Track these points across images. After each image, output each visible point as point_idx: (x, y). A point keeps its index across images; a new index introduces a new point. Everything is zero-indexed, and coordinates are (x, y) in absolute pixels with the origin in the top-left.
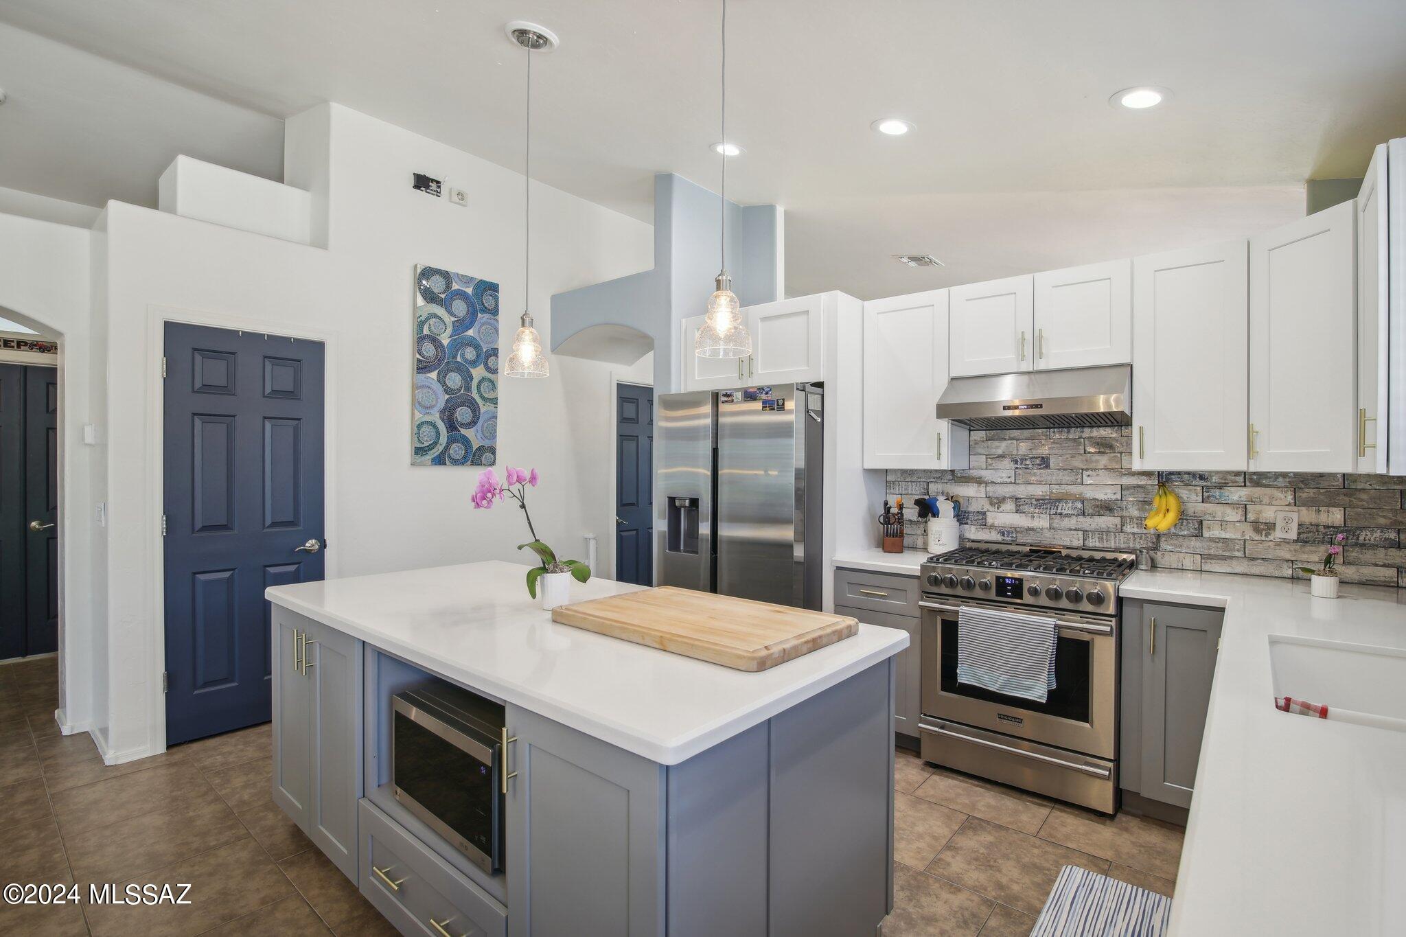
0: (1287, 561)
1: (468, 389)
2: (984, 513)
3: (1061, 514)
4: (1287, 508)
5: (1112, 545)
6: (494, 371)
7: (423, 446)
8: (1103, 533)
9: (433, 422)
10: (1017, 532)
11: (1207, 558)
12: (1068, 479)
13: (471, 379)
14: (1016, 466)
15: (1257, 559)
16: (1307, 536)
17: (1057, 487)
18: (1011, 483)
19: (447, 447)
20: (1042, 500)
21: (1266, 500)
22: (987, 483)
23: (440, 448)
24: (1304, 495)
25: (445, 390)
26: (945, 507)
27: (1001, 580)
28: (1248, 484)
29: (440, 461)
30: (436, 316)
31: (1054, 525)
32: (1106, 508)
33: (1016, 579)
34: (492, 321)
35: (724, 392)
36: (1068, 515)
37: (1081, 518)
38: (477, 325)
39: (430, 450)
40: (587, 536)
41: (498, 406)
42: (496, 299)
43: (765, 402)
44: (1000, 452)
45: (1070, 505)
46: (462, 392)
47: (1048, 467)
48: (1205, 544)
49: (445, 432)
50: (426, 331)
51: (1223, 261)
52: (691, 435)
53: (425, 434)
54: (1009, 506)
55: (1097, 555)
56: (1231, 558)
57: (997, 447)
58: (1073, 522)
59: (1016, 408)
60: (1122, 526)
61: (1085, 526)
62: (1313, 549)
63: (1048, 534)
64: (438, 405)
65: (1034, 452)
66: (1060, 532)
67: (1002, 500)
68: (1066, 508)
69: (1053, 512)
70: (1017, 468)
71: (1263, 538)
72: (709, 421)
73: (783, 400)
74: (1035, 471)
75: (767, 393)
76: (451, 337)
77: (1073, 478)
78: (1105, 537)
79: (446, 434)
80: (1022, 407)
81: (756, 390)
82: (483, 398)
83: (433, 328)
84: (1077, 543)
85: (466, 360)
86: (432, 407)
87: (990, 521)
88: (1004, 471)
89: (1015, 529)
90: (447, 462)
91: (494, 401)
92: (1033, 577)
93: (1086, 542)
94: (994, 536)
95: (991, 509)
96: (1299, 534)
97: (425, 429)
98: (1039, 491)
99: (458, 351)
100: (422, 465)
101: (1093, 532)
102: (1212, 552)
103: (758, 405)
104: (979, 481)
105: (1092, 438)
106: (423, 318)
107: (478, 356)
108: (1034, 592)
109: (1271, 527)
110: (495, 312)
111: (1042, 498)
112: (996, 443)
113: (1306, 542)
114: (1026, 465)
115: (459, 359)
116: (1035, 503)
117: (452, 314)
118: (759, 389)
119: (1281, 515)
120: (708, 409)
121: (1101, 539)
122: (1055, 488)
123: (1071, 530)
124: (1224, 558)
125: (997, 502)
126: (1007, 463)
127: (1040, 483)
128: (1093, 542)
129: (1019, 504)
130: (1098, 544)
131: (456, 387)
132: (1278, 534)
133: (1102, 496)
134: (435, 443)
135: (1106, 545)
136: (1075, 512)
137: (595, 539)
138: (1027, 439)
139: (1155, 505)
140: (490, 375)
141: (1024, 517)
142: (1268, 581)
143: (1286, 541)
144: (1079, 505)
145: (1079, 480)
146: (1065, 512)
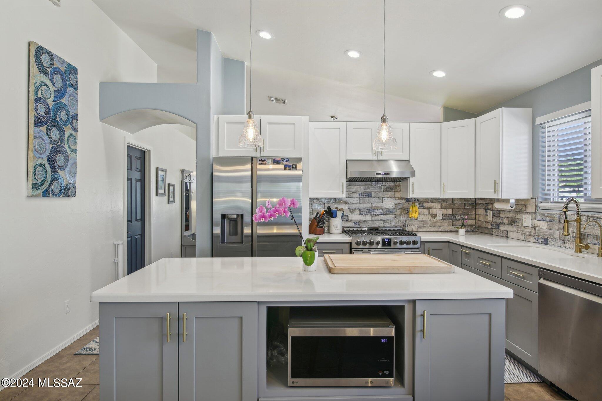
0: (440, 226)
1: (62, 141)
2: (348, 216)
3: (375, 214)
4: (439, 209)
5: (392, 225)
6: (76, 130)
7: (37, 182)
8: (389, 221)
9: (44, 164)
10: (360, 222)
11: (419, 227)
12: (378, 201)
13: (64, 134)
14: (360, 196)
15: (432, 226)
16: (445, 218)
17: (374, 204)
18: (358, 203)
19: (51, 184)
20: (369, 209)
21: (434, 207)
22: (348, 203)
23: (47, 184)
24: (443, 205)
25: (50, 141)
26: (339, 214)
27: (384, 240)
28: (430, 202)
29: (46, 194)
30: (45, 85)
31: (373, 219)
32: (390, 212)
33: (389, 239)
34: (74, 94)
35: (260, 159)
36: (378, 215)
37: (382, 216)
38: (67, 95)
39: (42, 185)
40: (116, 243)
41: (78, 155)
42: (76, 78)
43: (285, 166)
44: (353, 191)
45: (378, 211)
46: (59, 143)
47: (371, 197)
48: (419, 222)
49: (50, 173)
50: (40, 95)
51: (434, 129)
52: (239, 180)
53: (39, 173)
54: (357, 212)
55: (387, 229)
56: (426, 226)
57: (353, 189)
58: (379, 217)
59: (380, 174)
60: (395, 218)
61: (383, 219)
62: (446, 222)
63: (371, 222)
64: (47, 152)
65: (366, 191)
66: (375, 221)
67: (354, 210)
68: (377, 212)
69: (373, 214)
70: (360, 197)
71: (434, 219)
72: (249, 173)
73: (296, 165)
74: (366, 198)
75: (287, 161)
76: (53, 101)
77: (379, 201)
78: (390, 222)
79: (51, 174)
80: (383, 174)
81: (280, 159)
82: (70, 149)
83: (44, 93)
84: (381, 225)
85: (61, 120)
86: (43, 153)
87: (350, 219)
88: (355, 199)
89: (359, 221)
90: (51, 194)
91: (75, 151)
92: (395, 238)
93: (384, 224)
94: (351, 225)
95: (350, 214)
96: (442, 217)
97: (39, 169)
98: (367, 206)
99: (57, 113)
100: (36, 196)
101: (386, 221)
102: (421, 225)
103: (282, 166)
104: (346, 203)
105: (385, 186)
106: (38, 84)
107: (68, 118)
108: (395, 243)
109: (436, 215)
110: (75, 88)
111: (369, 208)
112: (352, 187)
113: (444, 220)
114: (363, 196)
115: (58, 119)
116: (366, 210)
117: (54, 85)
118: (282, 159)
119: (438, 212)
120: (249, 166)
121: (388, 223)
122: (374, 205)
123: (379, 220)
124: (424, 227)
125: (352, 211)
126: (356, 195)
127: (368, 203)
128: (386, 224)
129: (361, 211)
130: (388, 225)
131: (57, 140)
132: (438, 218)
133: (389, 208)
134: (45, 180)
135: (390, 225)
136: (380, 214)
137: (122, 244)
138: (363, 185)
139: (411, 210)
140: (74, 132)
141: (363, 217)
142: (435, 233)
143: (439, 220)
144: (381, 211)
145: (381, 202)
146: (377, 214)
